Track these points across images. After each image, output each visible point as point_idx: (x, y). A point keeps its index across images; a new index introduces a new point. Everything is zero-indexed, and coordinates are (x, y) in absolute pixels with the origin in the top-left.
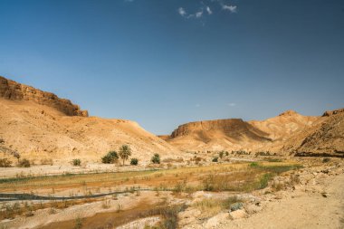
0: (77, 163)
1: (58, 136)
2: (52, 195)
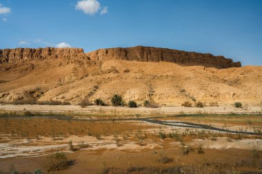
0: (238, 105)
1: (219, 85)
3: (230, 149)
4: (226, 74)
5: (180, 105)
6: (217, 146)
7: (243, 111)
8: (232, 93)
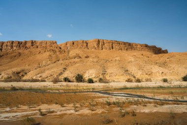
0: (165, 81)
1: (152, 66)
2: (154, 97)
3: (155, 112)
4: (157, 58)
5: (124, 81)
6: (146, 110)
7: (168, 85)
8: (161, 72)
